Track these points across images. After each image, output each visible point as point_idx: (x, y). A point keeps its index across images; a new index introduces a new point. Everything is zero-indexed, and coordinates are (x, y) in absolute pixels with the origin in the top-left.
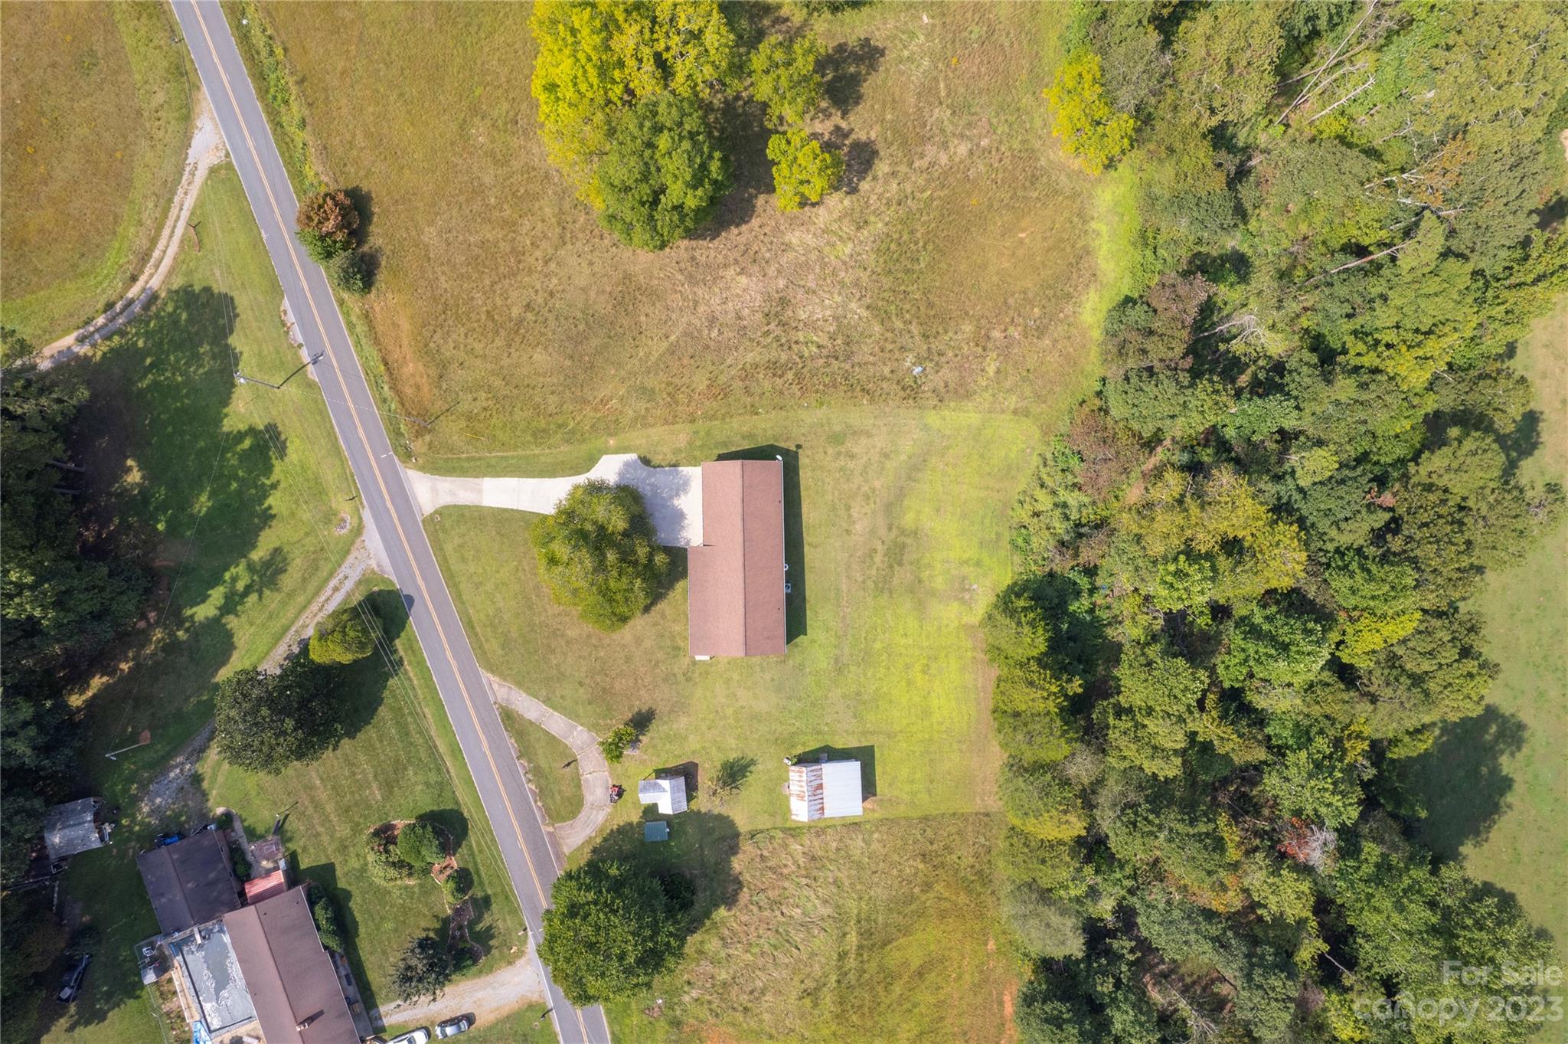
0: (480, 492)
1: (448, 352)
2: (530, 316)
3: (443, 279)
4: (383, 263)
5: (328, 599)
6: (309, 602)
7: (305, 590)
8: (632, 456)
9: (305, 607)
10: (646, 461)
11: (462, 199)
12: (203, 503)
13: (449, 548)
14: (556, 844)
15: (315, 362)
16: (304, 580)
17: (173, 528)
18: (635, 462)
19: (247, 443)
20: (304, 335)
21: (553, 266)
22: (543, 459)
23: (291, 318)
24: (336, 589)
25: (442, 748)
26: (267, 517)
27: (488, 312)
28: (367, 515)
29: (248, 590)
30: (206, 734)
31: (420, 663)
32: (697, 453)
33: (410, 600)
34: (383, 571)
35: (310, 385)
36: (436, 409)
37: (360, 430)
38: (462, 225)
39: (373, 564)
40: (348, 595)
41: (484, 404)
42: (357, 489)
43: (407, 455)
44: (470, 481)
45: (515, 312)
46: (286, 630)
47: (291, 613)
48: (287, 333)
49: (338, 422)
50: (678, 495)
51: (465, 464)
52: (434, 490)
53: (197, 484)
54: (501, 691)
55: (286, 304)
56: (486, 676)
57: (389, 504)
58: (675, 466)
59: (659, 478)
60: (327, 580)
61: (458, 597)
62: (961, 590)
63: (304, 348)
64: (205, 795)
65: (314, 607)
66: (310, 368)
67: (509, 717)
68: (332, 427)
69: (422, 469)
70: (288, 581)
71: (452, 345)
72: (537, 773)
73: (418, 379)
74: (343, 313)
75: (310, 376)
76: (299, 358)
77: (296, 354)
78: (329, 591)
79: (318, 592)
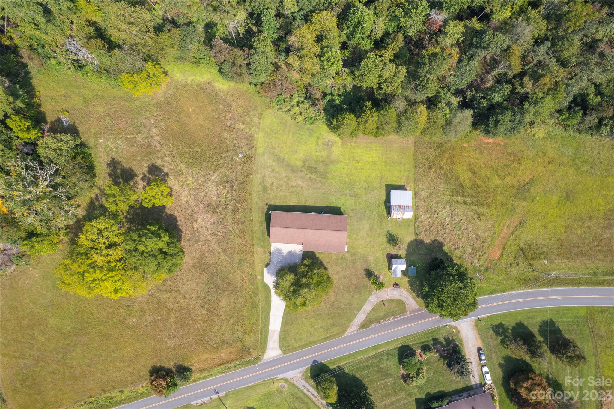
0: (274, 331)
1: (218, 340)
2: (206, 306)
3: (189, 340)
4: (181, 363)
5: (312, 394)
6: (312, 401)
7: (308, 403)
8: (265, 269)
9: (314, 403)
10: (268, 265)
11: (157, 330)
13: (295, 345)
14: (414, 311)
15: (218, 393)
16: (303, 403)
18: (268, 269)
20: (207, 396)
21: (187, 296)
22: (263, 305)
23: (199, 401)
24: (308, 391)
25: (374, 353)
27: (204, 323)
28: (280, 376)
31: (340, 359)
32: (266, 244)
33: (315, 361)
34: (302, 372)
35: (227, 395)
36: (240, 346)
37: (246, 377)
38: (168, 331)
39: (299, 375)
40: (311, 386)
41: (240, 327)
42: (270, 379)
43: (258, 359)
44: (270, 334)
45: (204, 312)
48: (205, 403)
49: (243, 385)
50: (282, 253)
51: (263, 336)
52: (272, 349)
54: (353, 328)
55: (194, 403)
56: (347, 334)
57: (276, 367)
58: (270, 253)
59: (275, 260)
60: (304, 394)
61: (315, 342)
62: (328, 145)
63: (212, 397)
65: (315, 400)
66: (220, 395)
67: (364, 326)
68: (244, 388)
69: (263, 353)
71: (215, 338)
72: (385, 317)
73: (228, 352)
74: (199, 380)
75: (223, 395)
76: (216, 399)
77: (214, 400)
78: (309, 394)
79: (309, 398)
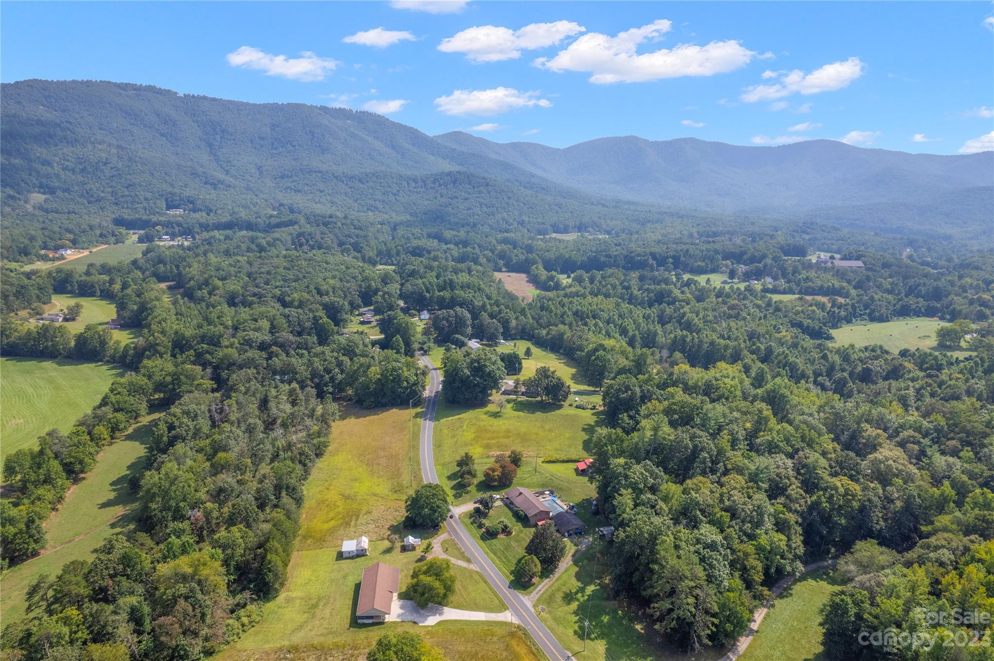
0: (486, 617)
6: (550, 587)
7: (553, 592)
8: (420, 625)
10: (415, 623)
12: (606, 619)
13: (497, 602)
14: (450, 535)
15: (568, 657)
16: (554, 595)
17: (615, 611)
19: (593, 636)
24: (539, 592)
25: (492, 555)
26: (576, 613)
28: (533, 611)
29: (576, 593)
30: (577, 555)
31: (503, 573)
32: (393, 625)
33: (509, 587)
34: (522, 596)
35: (568, 649)
36: (508, 639)
37: (542, 636)
39: (526, 598)
40: (534, 590)
41: (486, 639)
42: (539, 618)
43: (519, 627)
44: (491, 620)
46: (557, 580)
47: (556, 585)
49: (552, 638)
50: (402, 613)
51: (493, 624)
52: (506, 618)
53: (610, 625)
54: (472, 567)
56: (478, 570)
57: (524, 614)
58: (403, 622)
59: (409, 618)
60: (544, 592)
61: (491, 589)
62: (289, 600)
64: (572, 542)
66: (570, 655)
67: (469, 561)
68: (555, 637)
69: (512, 624)
70: (562, 595)
72: (457, 550)
73: (518, 648)
75: (569, 653)
78: (543, 590)
79: (547, 590)
